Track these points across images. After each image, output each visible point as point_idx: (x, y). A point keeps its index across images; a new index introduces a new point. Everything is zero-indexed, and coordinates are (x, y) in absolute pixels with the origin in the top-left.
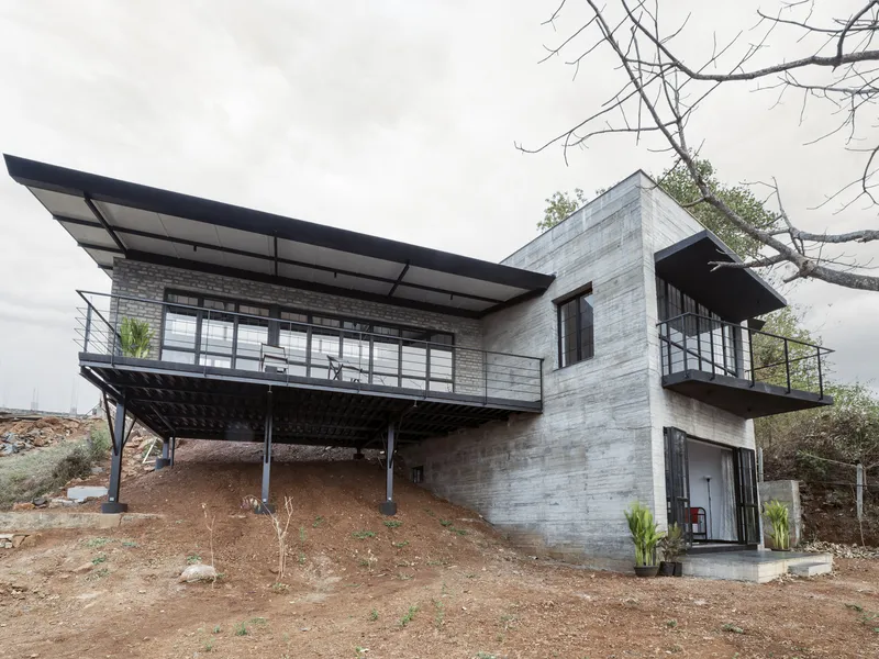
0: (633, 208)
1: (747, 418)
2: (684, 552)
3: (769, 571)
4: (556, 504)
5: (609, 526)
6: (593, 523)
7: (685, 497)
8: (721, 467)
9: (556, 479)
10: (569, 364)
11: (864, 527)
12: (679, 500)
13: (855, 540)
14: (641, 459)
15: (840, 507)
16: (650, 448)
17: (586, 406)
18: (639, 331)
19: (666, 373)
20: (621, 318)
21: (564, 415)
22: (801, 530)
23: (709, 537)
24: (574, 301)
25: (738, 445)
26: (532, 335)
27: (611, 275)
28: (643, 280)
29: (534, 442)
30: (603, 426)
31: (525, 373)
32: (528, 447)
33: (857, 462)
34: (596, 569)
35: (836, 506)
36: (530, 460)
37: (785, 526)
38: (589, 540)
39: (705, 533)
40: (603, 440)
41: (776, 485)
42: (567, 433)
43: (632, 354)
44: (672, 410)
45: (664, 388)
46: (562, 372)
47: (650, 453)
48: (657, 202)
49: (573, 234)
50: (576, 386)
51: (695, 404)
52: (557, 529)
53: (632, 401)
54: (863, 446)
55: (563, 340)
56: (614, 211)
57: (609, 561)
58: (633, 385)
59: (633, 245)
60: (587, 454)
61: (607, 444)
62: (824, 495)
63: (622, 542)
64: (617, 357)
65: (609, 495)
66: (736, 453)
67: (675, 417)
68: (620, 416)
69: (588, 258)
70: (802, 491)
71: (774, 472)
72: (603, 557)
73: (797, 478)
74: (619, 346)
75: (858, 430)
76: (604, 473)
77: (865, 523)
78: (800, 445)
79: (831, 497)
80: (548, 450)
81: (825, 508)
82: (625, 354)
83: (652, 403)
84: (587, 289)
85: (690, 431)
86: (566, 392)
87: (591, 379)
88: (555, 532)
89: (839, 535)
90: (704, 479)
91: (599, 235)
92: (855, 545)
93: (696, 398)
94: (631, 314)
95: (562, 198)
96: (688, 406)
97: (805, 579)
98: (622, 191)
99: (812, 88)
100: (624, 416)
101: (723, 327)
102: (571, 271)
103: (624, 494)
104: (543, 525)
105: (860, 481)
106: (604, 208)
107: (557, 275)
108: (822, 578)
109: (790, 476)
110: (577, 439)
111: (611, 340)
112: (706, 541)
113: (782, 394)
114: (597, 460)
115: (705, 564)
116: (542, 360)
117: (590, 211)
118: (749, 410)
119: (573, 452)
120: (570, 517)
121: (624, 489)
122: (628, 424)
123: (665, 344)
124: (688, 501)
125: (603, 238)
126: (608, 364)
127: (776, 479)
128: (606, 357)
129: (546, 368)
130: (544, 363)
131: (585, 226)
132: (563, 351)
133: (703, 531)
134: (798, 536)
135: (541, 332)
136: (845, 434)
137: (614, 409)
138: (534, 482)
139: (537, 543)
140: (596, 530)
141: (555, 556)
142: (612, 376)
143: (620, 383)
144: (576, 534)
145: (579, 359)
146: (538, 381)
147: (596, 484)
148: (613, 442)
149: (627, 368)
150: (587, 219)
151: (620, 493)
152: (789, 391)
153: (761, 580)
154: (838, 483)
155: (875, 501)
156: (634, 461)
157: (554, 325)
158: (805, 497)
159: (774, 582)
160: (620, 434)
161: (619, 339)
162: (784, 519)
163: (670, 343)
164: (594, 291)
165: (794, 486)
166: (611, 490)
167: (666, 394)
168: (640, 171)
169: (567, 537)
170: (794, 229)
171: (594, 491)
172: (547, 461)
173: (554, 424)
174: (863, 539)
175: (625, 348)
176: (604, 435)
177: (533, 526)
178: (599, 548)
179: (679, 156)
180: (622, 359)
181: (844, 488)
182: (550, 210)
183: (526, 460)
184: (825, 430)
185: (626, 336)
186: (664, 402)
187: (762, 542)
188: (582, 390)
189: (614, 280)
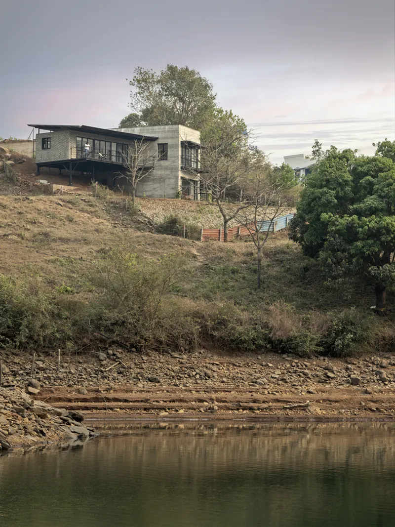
0: (177, 132)
4: (157, 191)
5: (169, 195)
9: (157, 185)
10: (161, 160)
16: (178, 180)
17: (165, 170)
18: (177, 157)
19: (182, 166)
20: (173, 153)
21: (159, 171)
24: (163, 146)
25: (195, 180)
27: (172, 143)
28: (178, 145)
30: (169, 175)
42: (160, 175)
43: (175, 161)
45: (181, 169)
46: (159, 161)
49: (163, 130)
52: (157, 196)
53: (175, 171)
58: (175, 167)
59: (176, 138)
60: (165, 180)
61: (169, 179)
64: (172, 161)
67: (184, 175)
69: (167, 138)
74: (173, 159)
76: (168, 184)
80: (155, 179)
83: (179, 172)
85: (186, 178)
86: (160, 166)
87: (166, 164)
94: (176, 153)
96: (186, 173)
102: (163, 138)
107: (159, 138)
110: (163, 177)
111: (171, 157)
114: (167, 182)
116: (154, 157)
119: (162, 180)
120: (160, 194)
122: (174, 175)
125: (171, 134)
128: (170, 161)
129: (155, 159)
131: (167, 130)
132: (159, 156)
137: (172, 172)
138: (151, 186)
142: (171, 165)
143: (172, 167)
145: (164, 160)
147: (167, 186)
149: (174, 164)
151: (172, 189)
156: (175, 183)
160: (172, 177)
164: (168, 145)
166: (170, 188)
171: (166, 188)
172: (155, 181)
173: (157, 173)
176: (169, 177)
183: (149, 180)
185: (174, 157)
186: (181, 171)
188: (164, 166)
189: (173, 145)
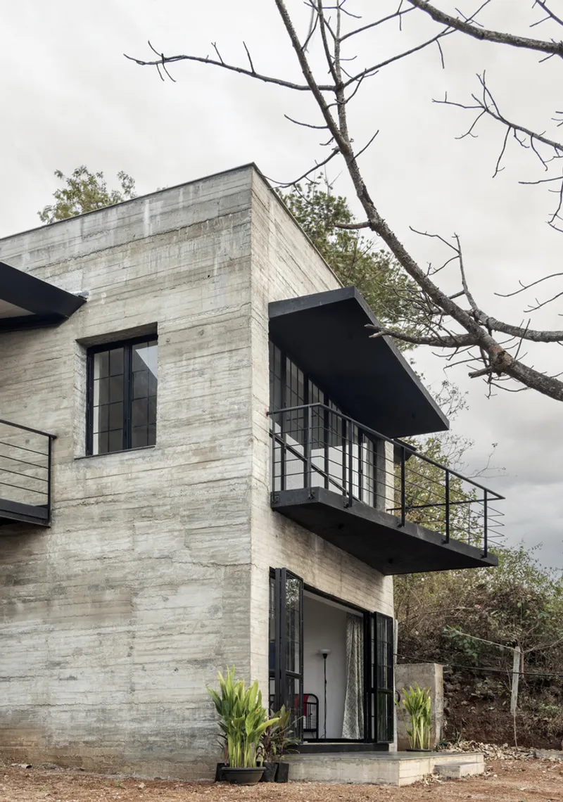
0: (238, 222)
1: (385, 574)
2: (291, 749)
3: (412, 770)
4: (72, 678)
5: (170, 711)
6: (142, 707)
7: (297, 671)
8: (345, 638)
9: (74, 637)
10: (107, 449)
11: (517, 724)
12: (288, 674)
13: (506, 739)
14: (231, 612)
15: (492, 699)
16: (248, 595)
17: (137, 524)
18: (239, 417)
19: (278, 488)
20: (207, 392)
21: (94, 535)
22: (443, 728)
23: (321, 735)
24: (121, 350)
25: (373, 609)
26: (36, 392)
27: (194, 320)
28: (249, 339)
29: (27, 576)
30: (167, 558)
31: (18, 454)
32: (17, 583)
33: (514, 645)
34: (144, 777)
35: (486, 699)
36: (20, 606)
37: (426, 720)
38: (133, 734)
39: (316, 730)
40: (167, 579)
41: (416, 669)
42: (98, 564)
43: (225, 451)
44: (283, 545)
45: (274, 509)
46: (95, 462)
47: (248, 603)
48: (277, 226)
49: (123, 236)
50: (119, 489)
51: (317, 542)
52: (72, 718)
53: (221, 523)
54: (523, 626)
55: (96, 411)
56: (203, 216)
57: (167, 764)
58: (222, 499)
59: (235, 280)
60: (135, 600)
61: (173, 585)
62: (472, 684)
63: (193, 736)
64: (196, 452)
65: (173, 665)
66: (368, 620)
67: (288, 556)
68: (199, 545)
69: (151, 283)
70: (447, 679)
71: (412, 652)
72: (158, 759)
73: (440, 661)
74: (203, 434)
75: (519, 605)
76: (165, 630)
77: (519, 718)
78: (447, 620)
79: (481, 687)
80: (61, 590)
81: (473, 700)
82: (213, 449)
83: (254, 529)
84: (148, 335)
85: (309, 580)
86: (100, 496)
87: (148, 481)
88: (68, 724)
89: (488, 733)
90: (318, 654)
91: (175, 250)
92: (506, 745)
93: (319, 534)
94: (225, 388)
95: (92, 181)
96: (307, 544)
97: (456, 779)
98: (221, 189)
99: (516, 127)
100: (206, 544)
101: (360, 442)
102: (116, 296)
103: (202, 663)
104: (43, 711)
105: (516, 668)
106: (186, 208)
107: (89, 299)
108: (474, 778)
109: (432, 658)
110: (118, 575)
111: (188, 423)
112: (317, 740)
113: (438, 543)
114: (152, 610)
115: (323, 764)
116: (52, 438)
117: (158, 205)
118: (391, 561)
119: (109, 595)
120: (99, 698)
121: (200, 657)
122: (212, 557)
123: (277, 445)
124: (301, 678)
125: (181, 256)
126: (181, 461)
127: (414, 662)
128: (179, 449)
129: (60, 452)
130: (56, 444)
131: (148, 229)
132: (96, 429)
133: (313, 727)
134: (438, 736)
135: (52, 389)
136: (503, 608)
137: (190, 532)
138: (27, 642)
139: (28, 742)
140: (147, 719)
141: (65, 762)
142: (186, 480)
143: (201, 493)
144: (107, 725)
145: (127, 446)
146: (43, 472)
147: (152, 646)
148: (184, 583)
149: (214, 471)
150: (152, 217)
151: (195, 662)
152: (447, 540)
153: (401, 783)
154: (492, 669)
155: (531, 693)
156: (220, 615)
157: (81, 382)
158: (450, 686)
159: (417, 784)
160: (197, 572)
161: (204, 423)
162: (425, 710)
163: (285, 448)
164: (161, 340)
165: (438, 671)
166: (178, 657)
167: (277, 520)
168: (252, 165)
169: (90, 731)
170: (481, 313)
171: (146, 659)
172: (56, 608)
173: (74, 548)
174: (516, 738)
175: (214, 439)
176: (167, 571)
177: (22, 714)
178: (150, 746)
179: (335, 144)
180: (207, 456)
181: (497, 676)
182: (70, 195)
183: (11, 603)
184: (480, 602)
185: (216, 420)
186: (273, 531)
187: (396, 740)
188: (131, 497)
189: (199, 329)
